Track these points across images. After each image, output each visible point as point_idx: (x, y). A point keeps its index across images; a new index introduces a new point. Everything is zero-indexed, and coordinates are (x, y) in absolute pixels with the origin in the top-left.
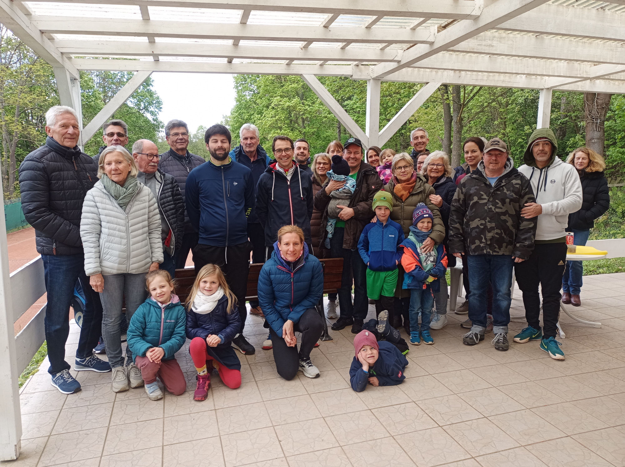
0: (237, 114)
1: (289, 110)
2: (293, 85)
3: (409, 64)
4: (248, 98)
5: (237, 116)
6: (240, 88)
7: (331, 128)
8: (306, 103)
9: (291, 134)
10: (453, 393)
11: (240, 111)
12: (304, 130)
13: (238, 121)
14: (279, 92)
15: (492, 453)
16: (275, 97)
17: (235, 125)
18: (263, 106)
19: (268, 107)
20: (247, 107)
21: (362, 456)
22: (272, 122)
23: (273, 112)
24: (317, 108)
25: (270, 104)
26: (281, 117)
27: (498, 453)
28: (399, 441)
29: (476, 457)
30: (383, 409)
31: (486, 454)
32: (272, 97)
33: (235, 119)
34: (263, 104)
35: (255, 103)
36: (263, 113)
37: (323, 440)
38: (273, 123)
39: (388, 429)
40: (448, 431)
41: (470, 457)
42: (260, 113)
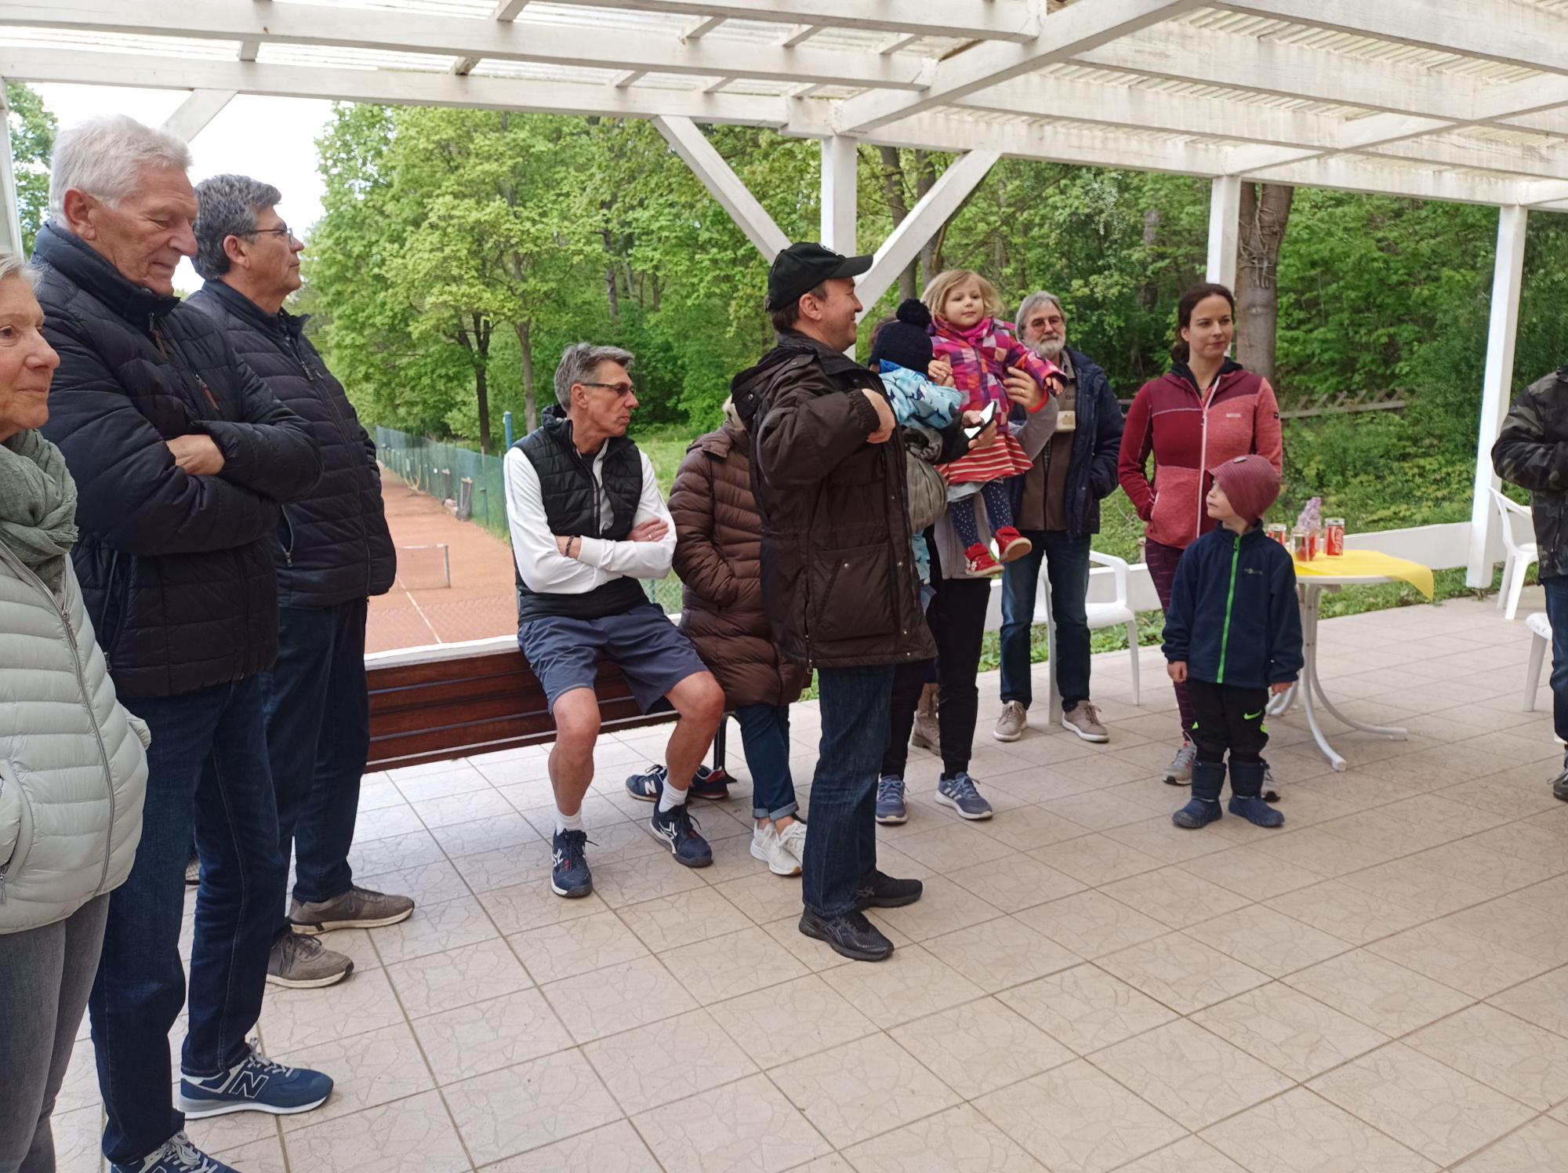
0: (330, 242)
1: (478, 234)
2: (487, 167)
3: (951, 99)
4: (361, 197)
5: (329, 248)
6: (334, 171)
7: (592, 283)
8: (526, 214)
9: (489, 295)
10: (1169, 930)
11: (337, 234)
12: (524, 286)
13: (334, 262)
14: (450, 183)
15: (1337, 1067)
16: (438, 196)
17: (327, 273)
18: (406, 221)
19: (417, 224)
20: (358, 223)
21: (1033, 1119)
22: (434, 263)
23: (435, 237)
24: (555, 230)
25: (425, 216)
26: (458, 251)
27: (1350, 1065)
28: (1105, 1068)
29: (1308, 1081)
30: (1022, 988)
31: (1326, 1072)
32: (430, 196)
33: (326, 256)
34: (404, 215)
35: (382, 213)
36: (406, 239)
37: (913, 1092)
38: (436, 267)
39: (1061, 1038)
40: (1208, 1025)
41: (1292, 1084)
42: (398, 239)
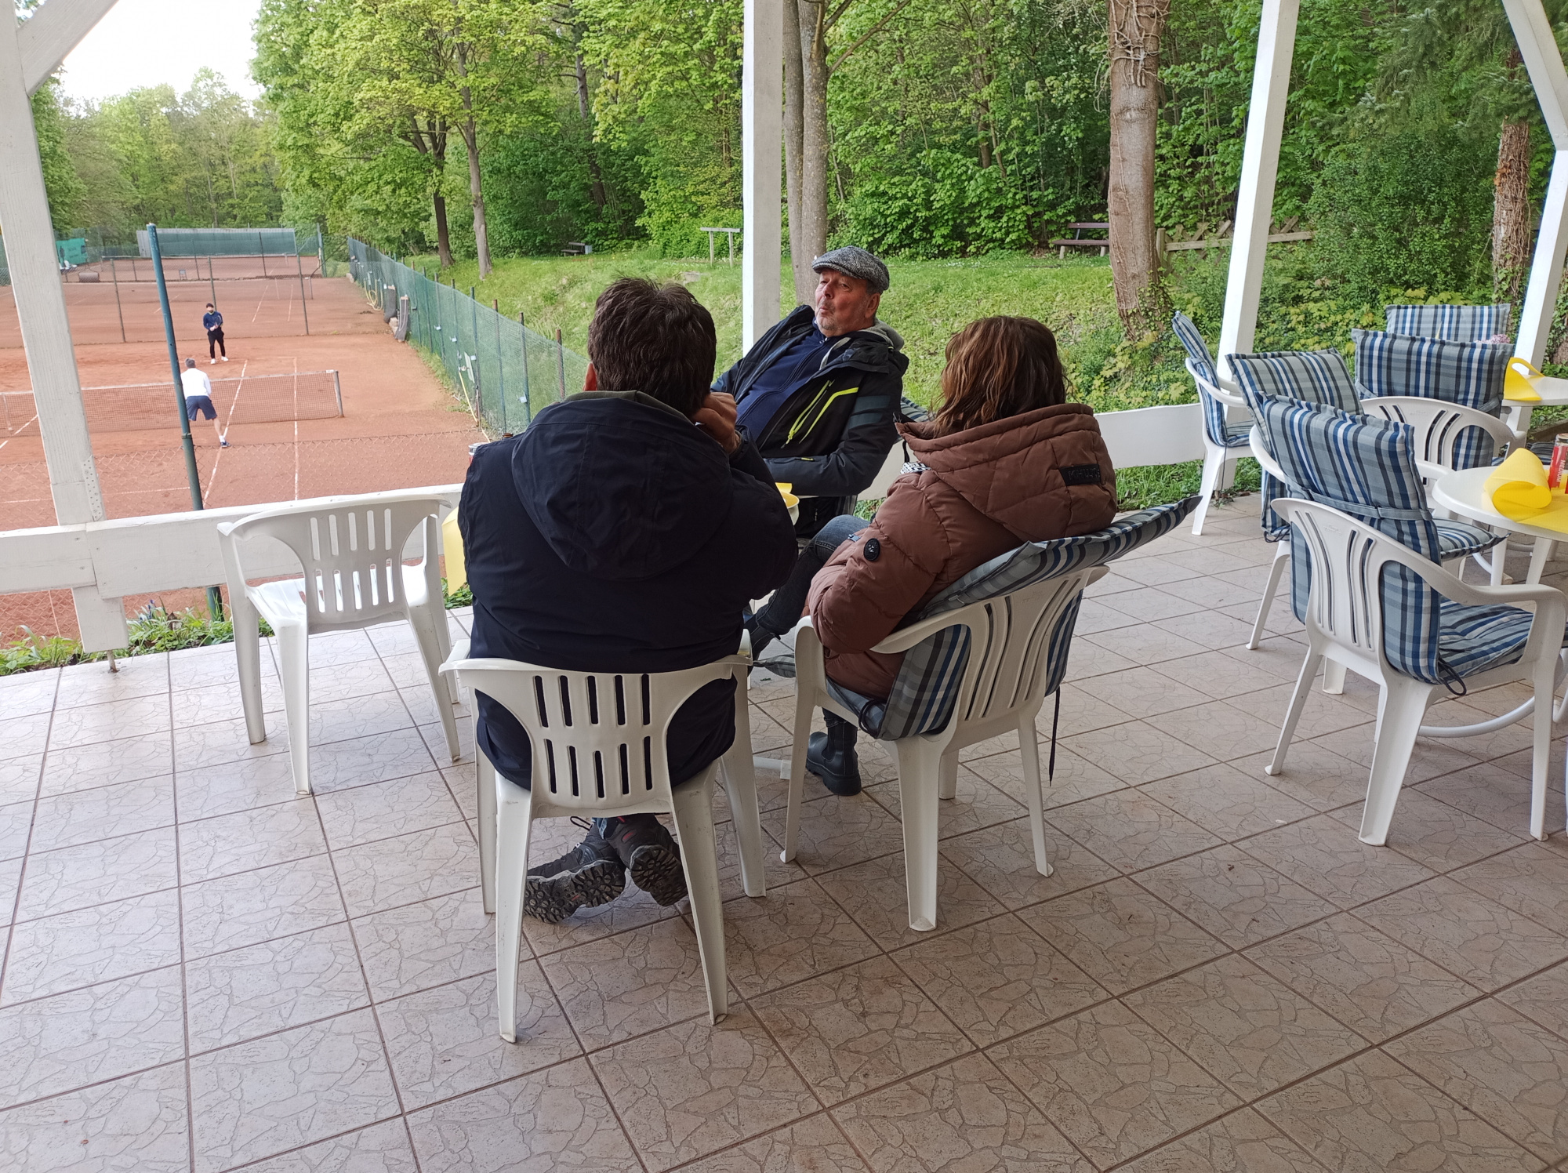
22: (363, 54)
